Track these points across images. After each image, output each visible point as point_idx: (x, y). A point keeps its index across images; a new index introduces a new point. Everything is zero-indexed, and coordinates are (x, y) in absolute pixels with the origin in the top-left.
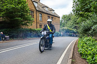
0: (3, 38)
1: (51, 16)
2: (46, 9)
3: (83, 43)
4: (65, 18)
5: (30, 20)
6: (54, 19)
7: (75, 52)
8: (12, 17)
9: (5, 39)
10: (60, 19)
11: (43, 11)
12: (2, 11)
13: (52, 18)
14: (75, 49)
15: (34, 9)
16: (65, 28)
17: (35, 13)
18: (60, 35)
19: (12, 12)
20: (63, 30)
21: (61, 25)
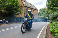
0: (5, 22)
3: (53, 26)
4: (41, 10)
5: (20, 12)
6: (35, 11)
7: (47, 31)
8: (10, 10)
9: (6, 23)
10: (38, 11)
12: (4, 7)
13: (34, 10)
14: (48, 29)
15: (23, 5)
16: (42, 16)
17: (23, 8)
18: (38, 21)
19: (10, 7)
20: (40, 18)
21: (39, 15)
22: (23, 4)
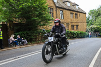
0: (20, 42)
1: (75, 13)
2: (69, 4)
5: (49, 20)
6: (78, 16)
11: (65, 7)
12: (18, 12)
13: (76, 14)
17: (55, 11)
18: (88, 36)
19: (29, 12)
20: (91, 29)
21: (88, 22)
22: (54, 3)
